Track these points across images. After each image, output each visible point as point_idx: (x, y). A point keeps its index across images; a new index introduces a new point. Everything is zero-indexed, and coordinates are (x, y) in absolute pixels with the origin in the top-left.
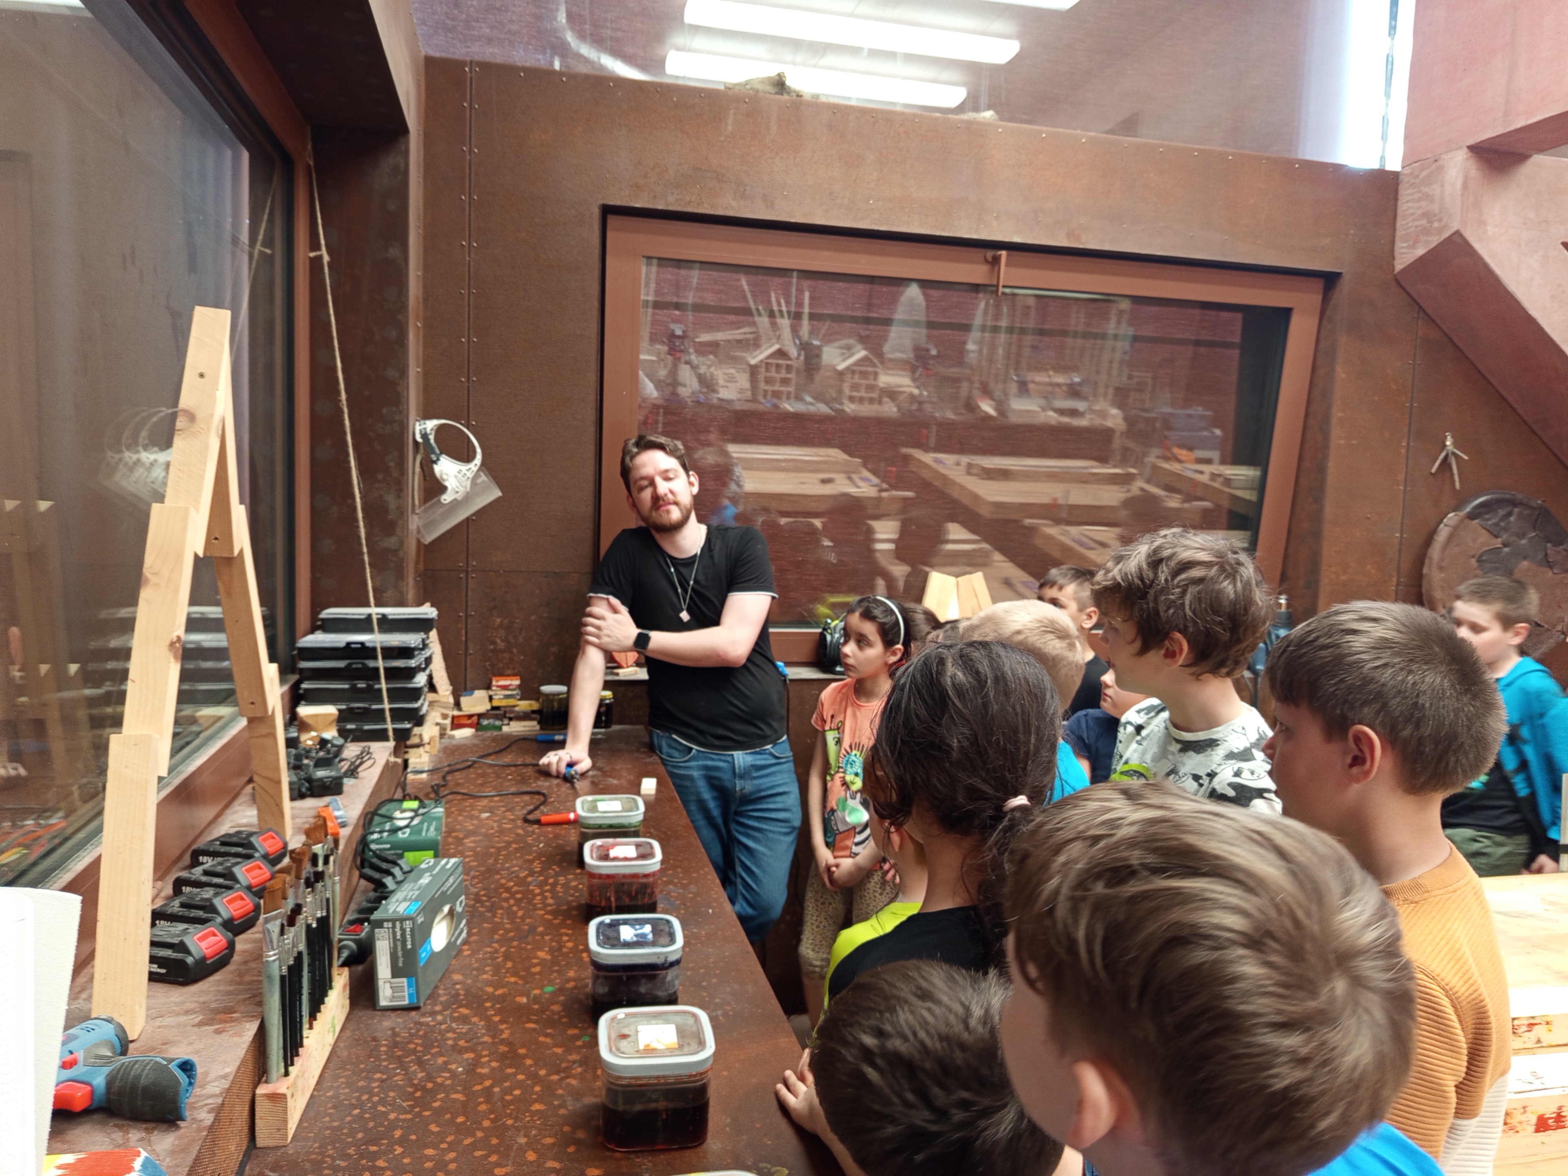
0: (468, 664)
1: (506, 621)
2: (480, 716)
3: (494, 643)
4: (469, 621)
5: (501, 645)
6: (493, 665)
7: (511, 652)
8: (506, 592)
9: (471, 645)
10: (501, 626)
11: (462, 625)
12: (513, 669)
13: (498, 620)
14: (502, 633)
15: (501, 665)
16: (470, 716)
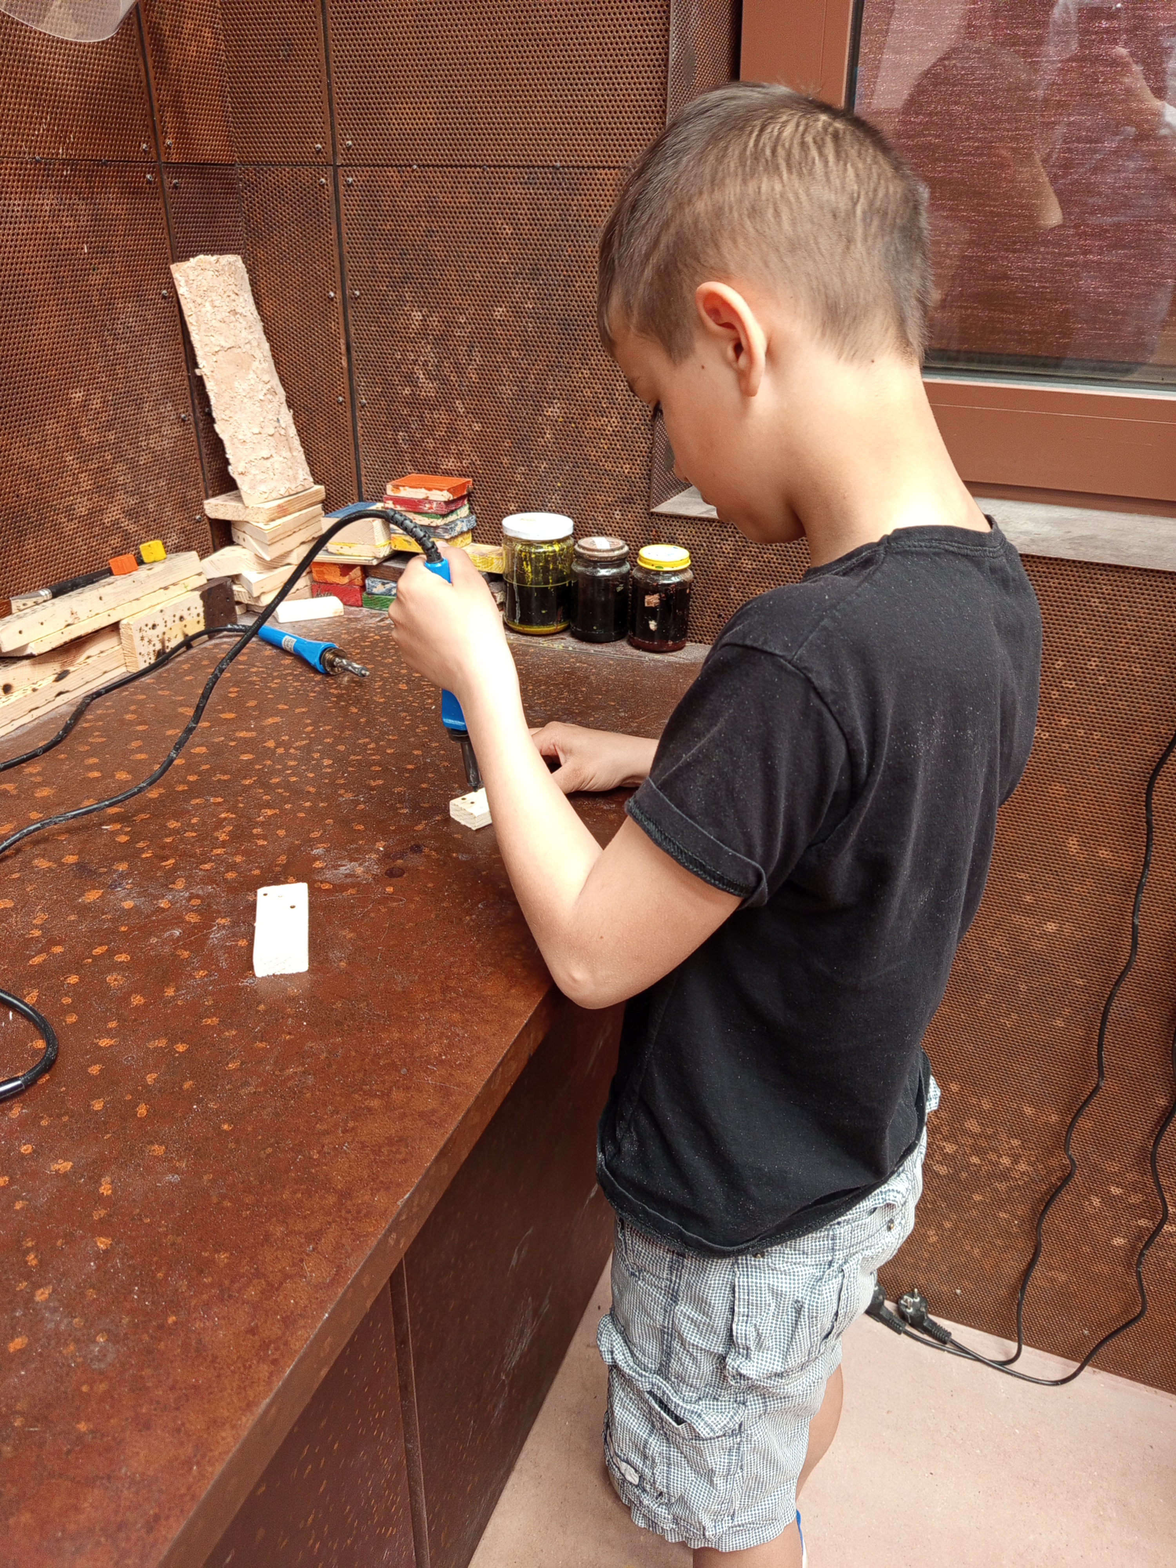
0: (360, 431)
1: (434, 320)
2: (366, 570)
3: (410, 379)
4: (350, 312)
5: (428, 388)
6: (414, 443)
7: (452, 410)
8: (430, 232)
9: (361, 383)
10: (424, 331)
11: (336, 326)
12: (460, 456)
13: (417, 316)
14: (429, 353)
15: (430, 444)
16: (346, 568)
